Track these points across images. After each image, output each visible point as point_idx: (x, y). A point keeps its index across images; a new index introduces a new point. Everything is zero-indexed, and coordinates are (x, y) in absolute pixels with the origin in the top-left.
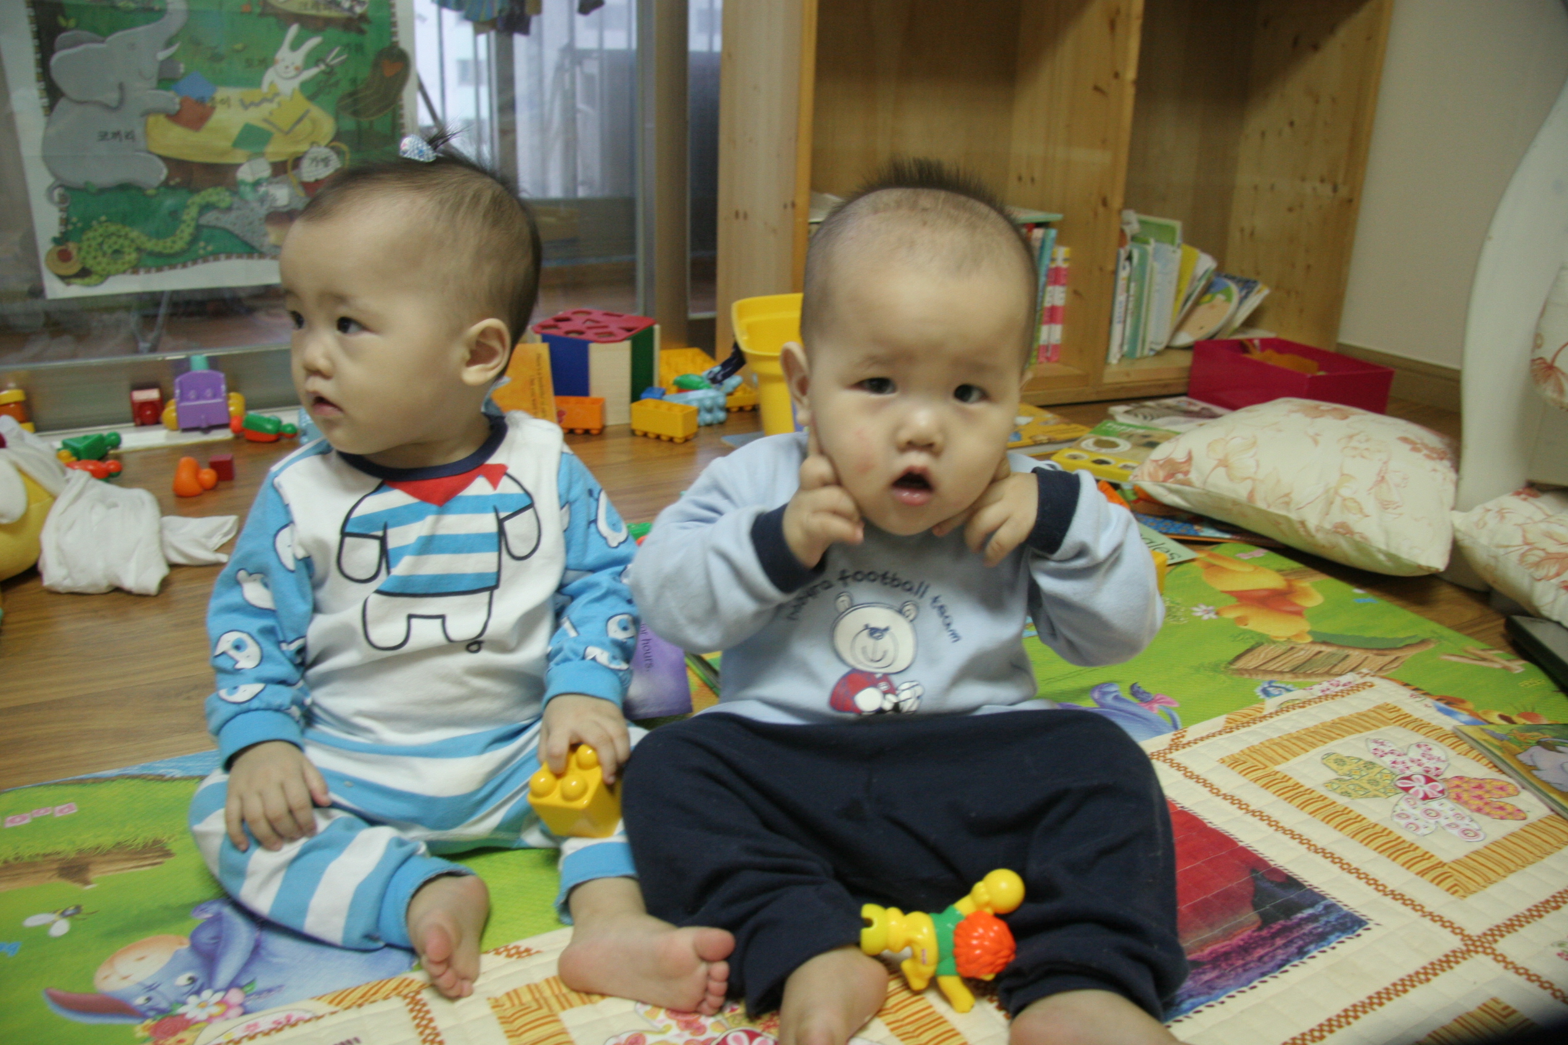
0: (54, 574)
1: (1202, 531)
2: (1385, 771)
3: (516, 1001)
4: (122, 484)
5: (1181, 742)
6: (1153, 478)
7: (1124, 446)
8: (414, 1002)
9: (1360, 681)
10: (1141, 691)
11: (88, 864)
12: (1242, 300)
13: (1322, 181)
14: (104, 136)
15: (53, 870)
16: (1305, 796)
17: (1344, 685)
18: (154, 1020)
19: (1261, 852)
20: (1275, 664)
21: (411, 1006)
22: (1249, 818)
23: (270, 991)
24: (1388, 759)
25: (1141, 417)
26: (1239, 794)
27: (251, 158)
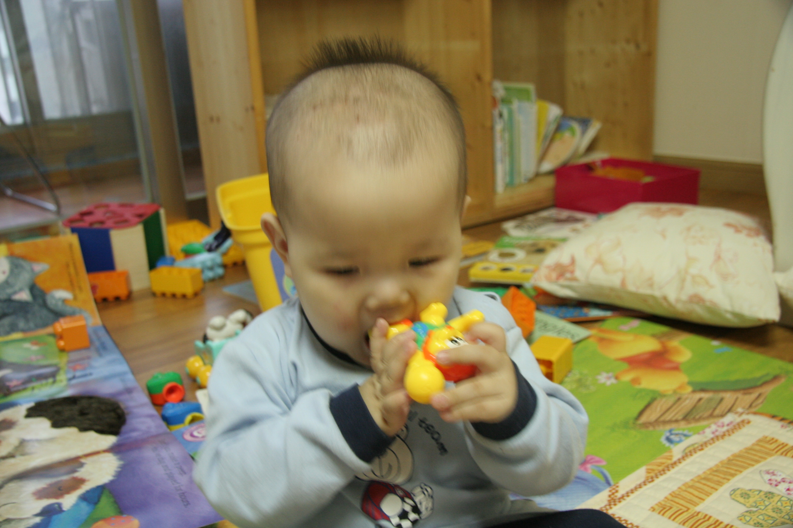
2: (783, 499)
5: (616, 496)
6: (548, 279)
7: (521, 254)
9: (738, 419)
12: (583, 134)
13: (628, 41)
17: (728, 425)
20: (669, 415)
24: (782, 487)
25: (527, 229)
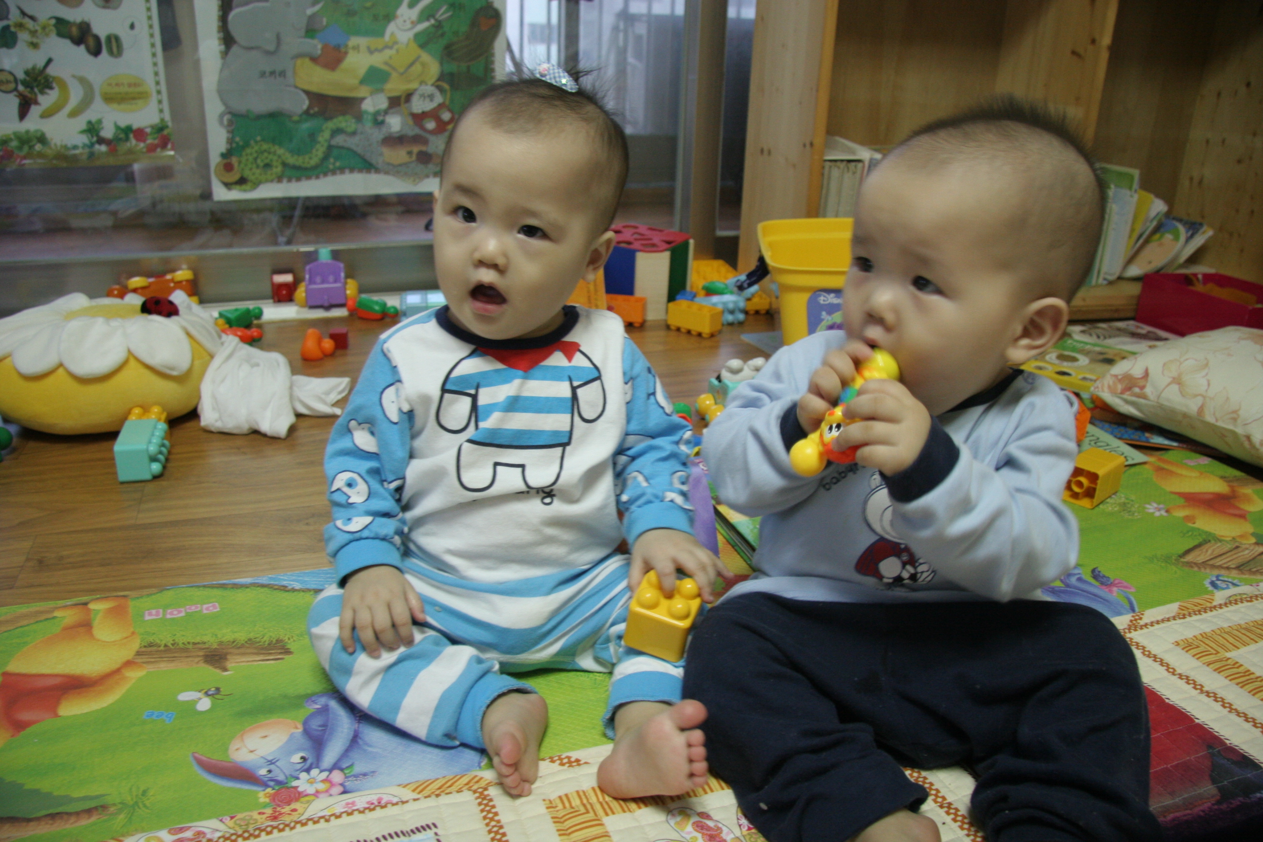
0: (209, 417)
1: (1152, 439)
3: (567, 805)
4: (262, 348)
5: (1139, 623)
6: (1112, 390)
8: (483, 797)
10: (1101, 575)
11: (227, 654)
12: (1189, 239)
14: (263, 74)
15: (199, 656)
16: (1256, 683)
18: (273, 789)
19: (1216, 730)
20: (1221, 560)
21: (479, 800)
22: (1203, 697)
23: (365, 775)
25: (1095, 337)
26: (1193, 675)
27: (373, 93)
